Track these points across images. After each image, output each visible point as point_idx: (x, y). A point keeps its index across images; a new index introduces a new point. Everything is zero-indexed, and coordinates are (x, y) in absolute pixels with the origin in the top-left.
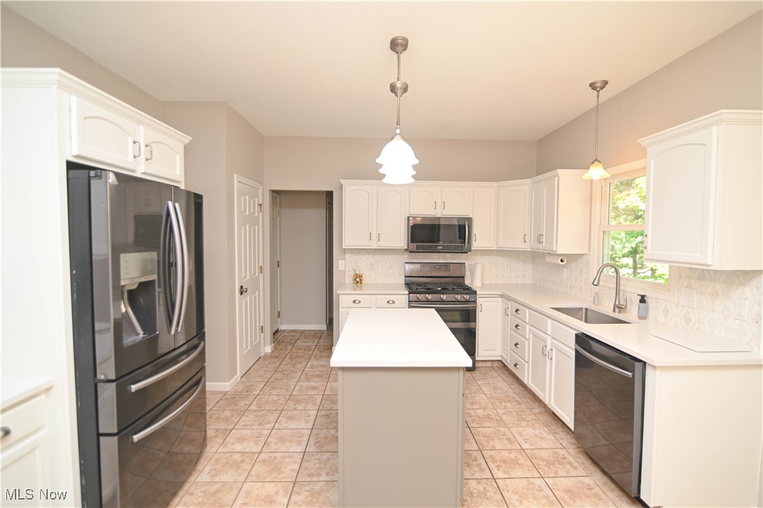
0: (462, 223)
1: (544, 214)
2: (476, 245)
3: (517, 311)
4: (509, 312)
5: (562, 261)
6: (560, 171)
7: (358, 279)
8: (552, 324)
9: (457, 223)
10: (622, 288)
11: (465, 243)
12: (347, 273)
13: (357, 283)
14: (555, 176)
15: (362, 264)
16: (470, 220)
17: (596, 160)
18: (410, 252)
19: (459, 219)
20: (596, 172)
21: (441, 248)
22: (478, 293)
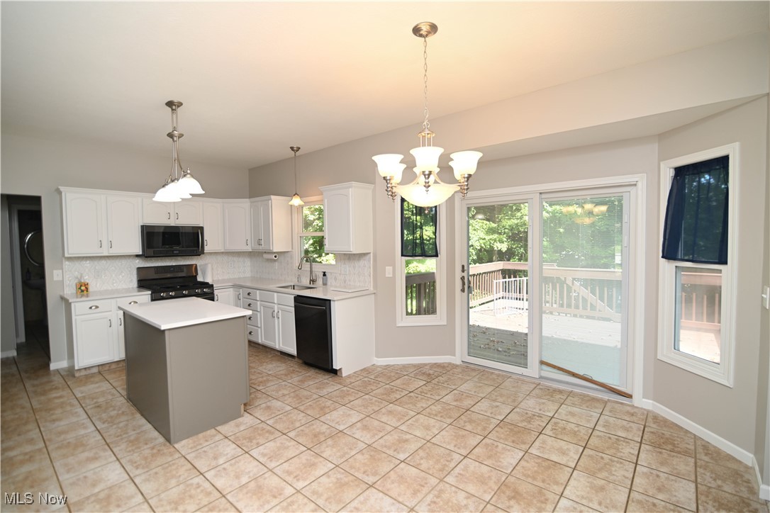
0: (196, 231)
1: (262, 226)
2: (207, 249)
3: (249, 294)
4: (241, 297)
5: (275, 257)
6: (272, 197)
7: (83, 288)
8: (278, 296)
9: (191, 231)
10: (313, 270)
11: (198, 247)
12: (67, 282)
13: (82, 291)
14: (269, 200)
15: (87, 272)
16: (202, 228)
17: (296, 194)
18: (146, 257)
19: (193, 227)
20: (296, 201)
21: (177, 252)
22: (214, 286)
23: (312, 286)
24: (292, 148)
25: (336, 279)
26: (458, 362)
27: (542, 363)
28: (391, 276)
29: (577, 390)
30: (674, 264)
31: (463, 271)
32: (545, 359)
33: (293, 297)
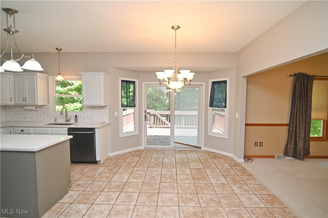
23: (67, 123)
24: (57, 49)
25: (84, 118)
26: (143, 149)
27: (175, 142)
28: (117, 115)
29: (186, 149)
30: (212, 108)
31: (145, 113)
32: (175, 141)
33: (67, 129)
